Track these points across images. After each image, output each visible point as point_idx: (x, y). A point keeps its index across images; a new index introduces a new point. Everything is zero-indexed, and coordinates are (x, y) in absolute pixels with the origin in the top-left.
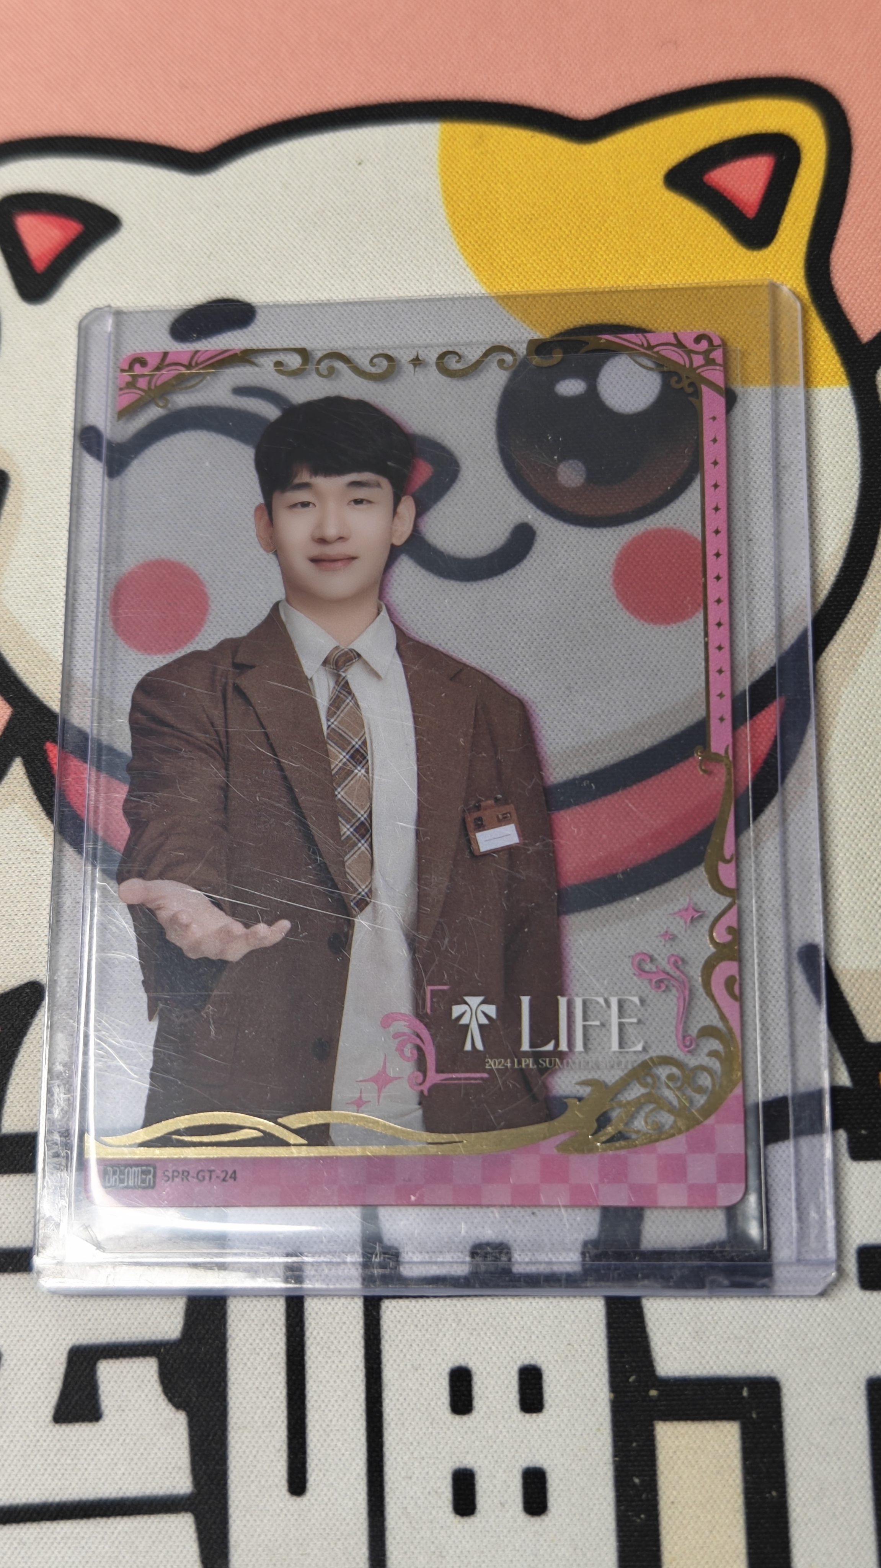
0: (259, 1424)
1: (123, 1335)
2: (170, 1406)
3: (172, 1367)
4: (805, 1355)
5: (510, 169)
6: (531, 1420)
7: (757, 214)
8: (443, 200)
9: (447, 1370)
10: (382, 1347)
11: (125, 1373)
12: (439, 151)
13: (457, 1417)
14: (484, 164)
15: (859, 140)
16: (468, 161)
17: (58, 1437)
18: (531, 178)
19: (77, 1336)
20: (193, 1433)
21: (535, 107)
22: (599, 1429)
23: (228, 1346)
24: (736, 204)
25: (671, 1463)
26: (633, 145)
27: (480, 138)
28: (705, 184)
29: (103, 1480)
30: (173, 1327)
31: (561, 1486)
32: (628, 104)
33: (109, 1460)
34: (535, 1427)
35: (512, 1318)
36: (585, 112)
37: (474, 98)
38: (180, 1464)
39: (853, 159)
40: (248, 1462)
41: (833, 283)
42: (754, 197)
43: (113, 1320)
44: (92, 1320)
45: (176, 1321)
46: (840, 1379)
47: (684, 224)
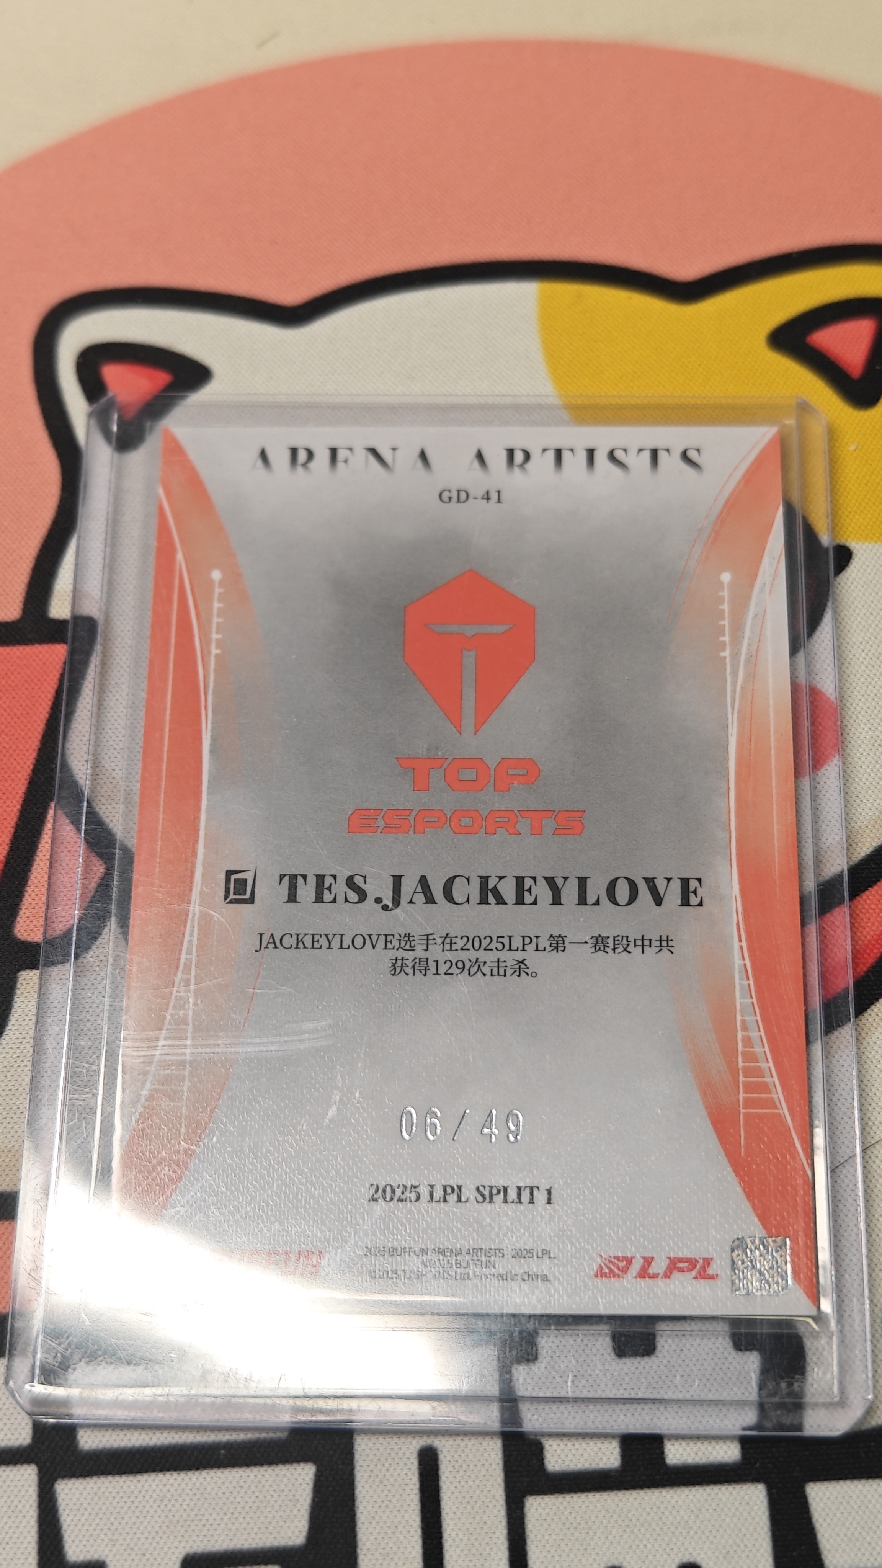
1: (241, 1542)
5: (608, 327)
7: (862, 375)
8: (544, 357)
10: (528, 1548)
12: (537, 310)
14: (582, 321)
16: (566, 319)
18: (631, 336)
19: (191, 1543)
21: (631, 267)
23: (359, 1551)
24: (841, 365)
26: (732, 307)
27: (577, 296)
28: (807, 345)
30: (297, 1532)
32: (726, 268)
35: (667, 1513)
36: (684, 274)
37: (570, 259)
42: (858, 358)
43: (230, 1526)
44: (207, 1526)
45: (300, 1525)
47: (788, 383)
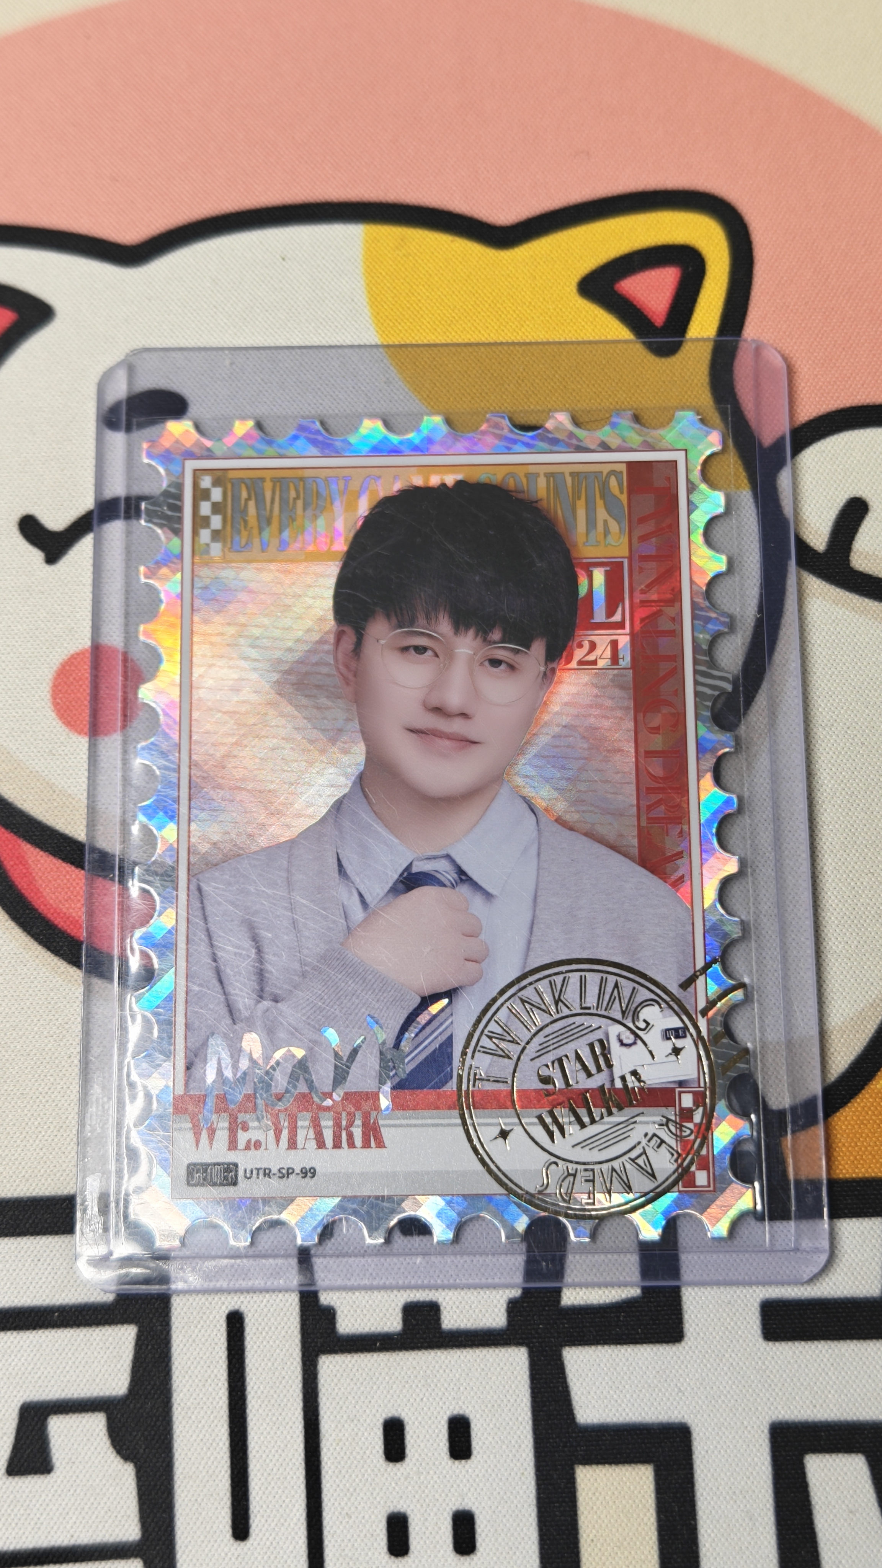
0: (204, 1473)
1: (72, 1392)
2: (119, 1458)
3: (120, 1421)
4: (713, 1402)
5: (430, 272)
6: (460, 1467)
7: (665, 323)
8: (367, 300)
9: (381, 1421)
10: (319, 1400)
11: (74, 1428)
12: (363, 252)
13: (391, 1465)
14: (406, 266)
15: (760, 254)
16: (391, 262)
17: (11, 1489)
18: (452, 281)
19: (28, 1392)
20: (141, 1483)
21: (455, 212)
22: (523, 1474)
23: (173, 1400)
24: (646, 313)
25: (590, 1503)
26: (548, 252)
27: (402, 240)
28: (616, 292)
29: (55, 1528)
30: (120, 1384)
31: (489, 1527)
32: (543, 212)
33: (61, 1509)
34: (464, 1472)
35: (441, 1371)
36: (502, 218)
37: (396, 201)
38: (128, 1512)
39: (755, 272)
40: (194, 1509)
41: (736, 390)
42: (662, 306)
43: (62, 1378)
44: (42, 1378)
45: (123, 1378)
46: (745, 1423)
47: (596, 330)
